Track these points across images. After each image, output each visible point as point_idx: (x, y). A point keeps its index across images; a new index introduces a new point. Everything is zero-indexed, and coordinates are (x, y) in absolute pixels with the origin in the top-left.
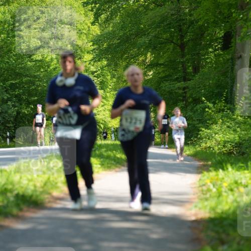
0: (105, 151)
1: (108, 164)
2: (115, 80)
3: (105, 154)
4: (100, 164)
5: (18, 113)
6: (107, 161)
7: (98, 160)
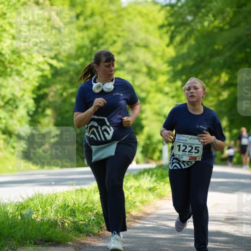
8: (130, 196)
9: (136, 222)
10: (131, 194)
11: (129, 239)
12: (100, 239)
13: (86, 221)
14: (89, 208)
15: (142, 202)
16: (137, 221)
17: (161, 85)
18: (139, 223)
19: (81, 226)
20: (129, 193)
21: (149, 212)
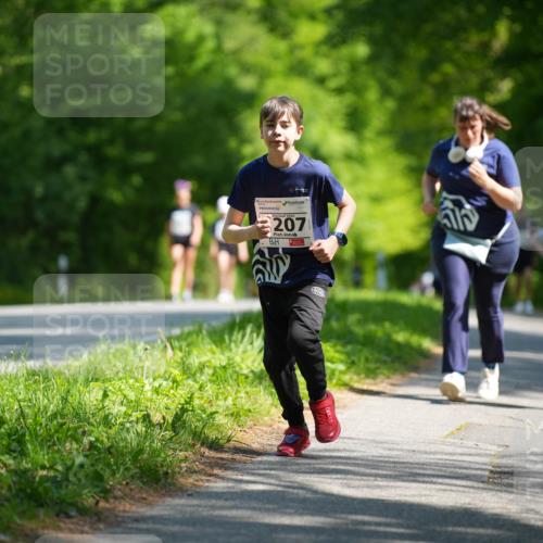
0: (360, 322)
1: (367, 360)
2: (390, 104)
3: (359, 331)
4: (342, 361)
5: (95, 200)
6: (366, 352)
7: (339, 348)
8: (196, 395)
9: (216, 476)
10: (201, 388)
11: (191, 529)
12: (102, 526)
13: (60, 468)
14: (68, 429)
15: (235, 415)
16: (216, 471)
17: (307, 53)
18: (223, 478)
19: (40, 483)
20: (197, 386)
21: (255, 446)
